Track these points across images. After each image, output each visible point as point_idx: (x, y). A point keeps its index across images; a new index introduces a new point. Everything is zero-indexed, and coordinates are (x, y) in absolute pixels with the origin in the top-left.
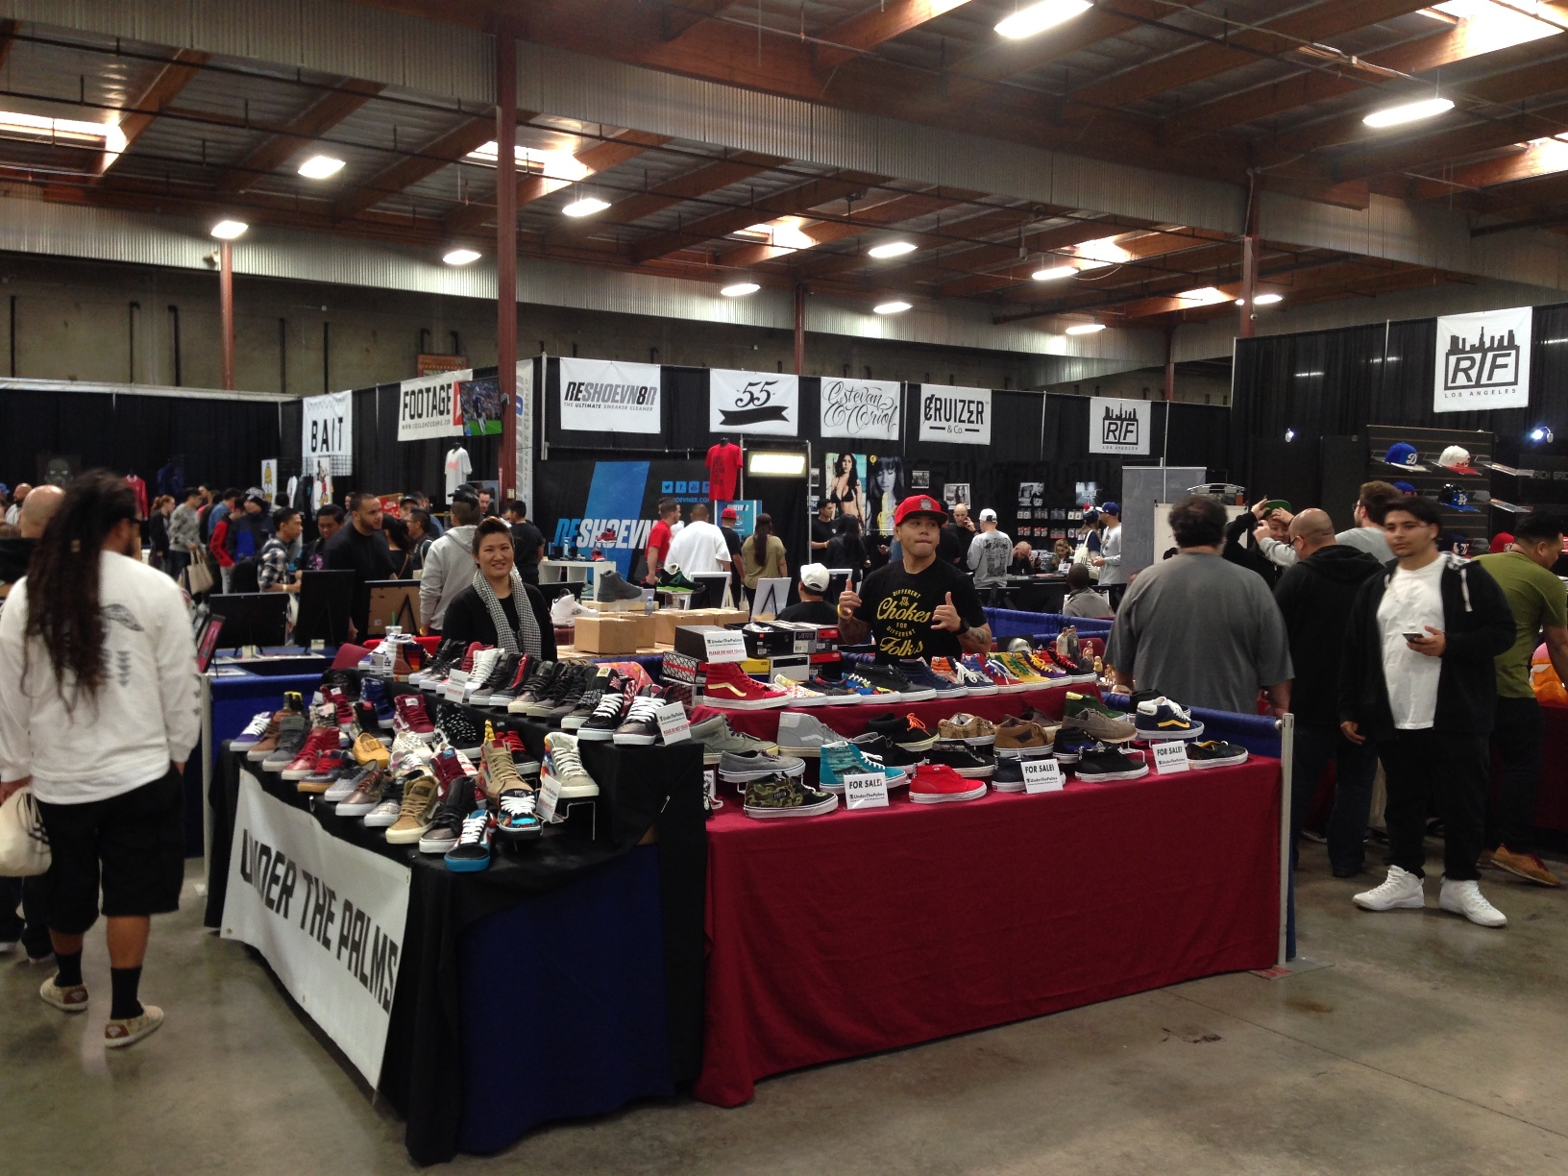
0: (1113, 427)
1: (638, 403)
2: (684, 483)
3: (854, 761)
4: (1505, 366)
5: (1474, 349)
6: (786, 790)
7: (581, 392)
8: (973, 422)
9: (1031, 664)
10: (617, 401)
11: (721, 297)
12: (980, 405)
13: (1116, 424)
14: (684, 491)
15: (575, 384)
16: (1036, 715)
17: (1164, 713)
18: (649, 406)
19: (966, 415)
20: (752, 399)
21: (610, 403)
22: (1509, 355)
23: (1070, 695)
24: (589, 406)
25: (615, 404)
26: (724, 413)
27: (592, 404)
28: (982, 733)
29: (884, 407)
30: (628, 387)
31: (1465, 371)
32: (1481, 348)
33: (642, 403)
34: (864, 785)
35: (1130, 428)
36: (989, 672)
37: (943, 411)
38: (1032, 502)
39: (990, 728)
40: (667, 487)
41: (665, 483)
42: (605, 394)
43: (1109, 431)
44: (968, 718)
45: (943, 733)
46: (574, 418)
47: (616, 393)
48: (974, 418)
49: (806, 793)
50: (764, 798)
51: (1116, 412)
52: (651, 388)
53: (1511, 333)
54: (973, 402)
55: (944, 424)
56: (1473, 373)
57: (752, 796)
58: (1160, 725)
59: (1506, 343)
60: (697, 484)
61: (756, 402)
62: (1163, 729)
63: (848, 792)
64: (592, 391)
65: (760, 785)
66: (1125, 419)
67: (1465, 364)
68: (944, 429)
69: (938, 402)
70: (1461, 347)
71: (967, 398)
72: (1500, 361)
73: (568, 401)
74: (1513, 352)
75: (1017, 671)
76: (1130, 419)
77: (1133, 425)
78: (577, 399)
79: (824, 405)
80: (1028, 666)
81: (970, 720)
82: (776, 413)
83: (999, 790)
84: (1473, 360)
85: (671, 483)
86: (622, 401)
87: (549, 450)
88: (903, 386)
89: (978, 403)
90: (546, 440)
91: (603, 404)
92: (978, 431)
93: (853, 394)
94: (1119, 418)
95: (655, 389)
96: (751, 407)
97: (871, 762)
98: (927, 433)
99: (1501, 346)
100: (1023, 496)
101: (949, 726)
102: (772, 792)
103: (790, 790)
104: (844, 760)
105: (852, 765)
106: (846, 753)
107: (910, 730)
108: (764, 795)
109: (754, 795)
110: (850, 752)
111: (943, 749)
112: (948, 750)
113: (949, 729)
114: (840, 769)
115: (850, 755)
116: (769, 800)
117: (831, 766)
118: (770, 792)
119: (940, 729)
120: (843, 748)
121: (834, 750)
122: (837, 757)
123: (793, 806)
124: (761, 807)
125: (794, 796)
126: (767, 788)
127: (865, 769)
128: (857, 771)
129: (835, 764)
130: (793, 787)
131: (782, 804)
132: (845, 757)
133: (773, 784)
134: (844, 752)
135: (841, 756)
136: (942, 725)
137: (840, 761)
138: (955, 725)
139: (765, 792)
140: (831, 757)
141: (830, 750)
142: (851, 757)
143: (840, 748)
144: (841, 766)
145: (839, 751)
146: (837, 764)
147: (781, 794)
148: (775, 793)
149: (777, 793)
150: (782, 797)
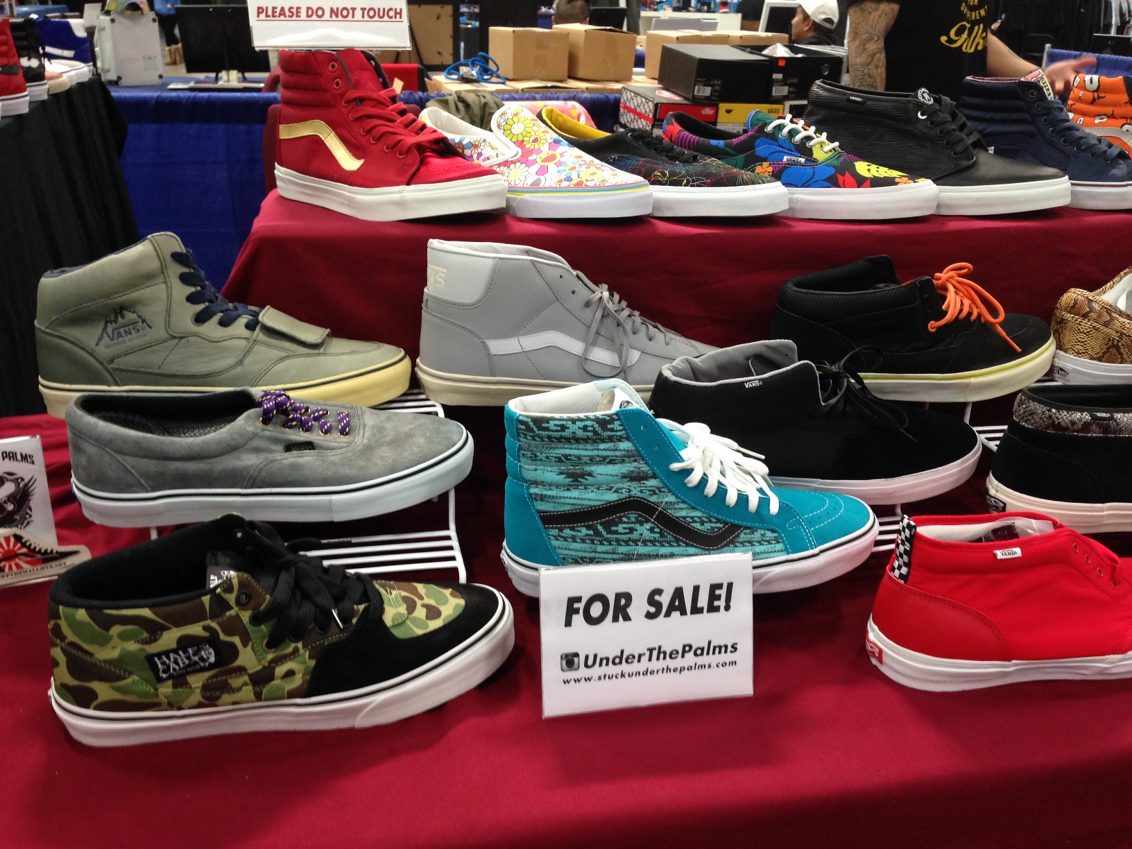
3: (636, 478)
6: (213, 640)
34: (639, 607)
45: (1068, 337)
57: (58, 654)
65: (82, 614)
101: (1100, 315)
102: (141, 650)
103: (236, 640)
104: (590, 474)
105: (623, 496)
106: (602, 446)
107: (939, 328)
108: (106, 661)
109: (63, 651)
110: (620, 439)
111: (1057, 426)
112: (1078, 431)
113: (1097, 329)
114: (567, 508)
115: (618, 453)
116: (129, 680)
117: (533, 490)
118: (132, 646)
119: (1062, 322)
120: (587, 426)
121: (547, 429)
122: (560, 460)
123: (258, 697)
124: (96, 708)
125: (259, 661)
126: (116, 629)
127: (683, 513)
128: (647, 521)
129: (551, 485)
130: (256, 620)
131: (203, 697)
132: (592, 460)
133: (146, 612)
134: (596, 439)
135: (579, 458)
136: (1074, 308)
137: (569, 475)
138: (1121, 313)
139: (111, 645)
140: (534, 458)
141: (531, 430)
142: (623, 462)
143: (574, 421)
144: (574, 493)
145: (567, 433)
146: (558, 486)
147: (188, 658)
148: (159, 655)
149: (167, 653)
150: (193, 668)
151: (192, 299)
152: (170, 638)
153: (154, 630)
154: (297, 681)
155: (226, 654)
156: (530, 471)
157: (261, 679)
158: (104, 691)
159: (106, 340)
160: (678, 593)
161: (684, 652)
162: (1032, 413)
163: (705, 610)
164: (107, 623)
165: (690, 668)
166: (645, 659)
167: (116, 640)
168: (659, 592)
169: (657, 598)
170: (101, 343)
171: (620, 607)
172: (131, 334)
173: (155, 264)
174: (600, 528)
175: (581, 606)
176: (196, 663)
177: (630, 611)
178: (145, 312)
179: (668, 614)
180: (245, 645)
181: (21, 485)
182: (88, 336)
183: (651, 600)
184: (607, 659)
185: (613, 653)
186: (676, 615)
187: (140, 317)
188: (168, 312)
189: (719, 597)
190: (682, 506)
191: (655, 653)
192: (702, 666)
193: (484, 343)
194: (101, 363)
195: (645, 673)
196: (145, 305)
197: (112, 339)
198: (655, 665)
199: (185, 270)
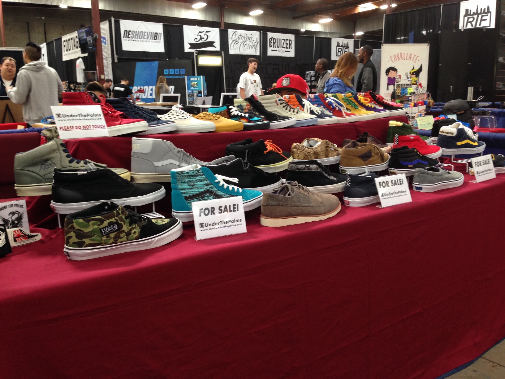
0: (340, 50)
1: (155, 39)
2: (173, 70)
3: (207, 185)
4: (486, 20)
5: (474, 14)
6: (117, 223)
7: (130, 34)
8: (287, 48)
9: (359, 102)
10: (145, 39)
11: (192, 9)
12: (290, 41)
13: (341, 48)
14: (173, 73)
15: (127, 31)
16: (369, 139)
17: (461, 134)
18: (159, 41)
19: (285, 46)
20: (201, 38)
21: (142, 39)
22: (487, 15)
23: (392, 123)
24: (134, 40)
25: (145, 40)
26: (190, 44)
27: (135, 39)
28: (330, 154)
29: (253, 42)
30: (150, 32)
31: (471, 22)
32: (477, 13)
33: (156, 40)
34: (217, 211)
35: (346, 50)
36: (329, 106)
37: (276, 44)
38: (310, 79)
39: (336, 150)
40: (166, 72)
41: (165, 70)
42: (140, 35)
43: (339, 51)
44: (316, 142)
45: (295, 155)
46: (128, 45)
47: (145, 35)
48: (288, 46)
49: (143, 223)
50: (88, 235)
51: (341, 44)
52: (160, 33)
53: (488, 7)
54: (287, 40)
55: (277, 49)
56: (474, 23)
57: (72, 234)
58: (459, 144)
59: (486, 11)
60: (178, 70)
61: (203, 39)
62: (460, 147)
63: (197, 221)
64: (134, 34)
65: (81, 220)
66: (344, 47)
67: (471, 20)
68: (277, 51)
69: (274, 40)
70: (469, 13)
71: (285, 39)
72: (484, 18)
73: (125, 38)
74: (489, 14)
75: (349, 107)
76: (346, 47)
77: (347, 49)
78: (128, 38)
79: (230, 41)
80: (356, 103)
81: (319, 143)
82: (211, 44)
83: (351, 205)
84: (474, 18)
85: (167, 70)
86: (148, 38)
87: (118, 59)
88: (260, 33)
89: (290, 40)
90: (116, 55)
91: (139, 40)
92: (289, 51)
93: (241, 36)
94: (342, 46)
95: (161, 34)
96: (201, 41)
97: (226, 185)
98: (270, 53)
99: (484, 12)
100: (307, 77)
101: (301, 148)
102: (98, 227)
103: (122, 223)
104: (196, 185)
105: (205, 190)
106: (198, 177)
107: (267, 153)
108: (88, 232)
109: (74, 232)
110: (202, 175)
111: (298, 169)
112: (303, 169)
113: (301, 152)
114: (191, 194)
115: (202, 179)
116: (95, 237)
117: (182, 191)
118: (96, 227)
119: (293, 152)
120: (194, 172)
121: (184, 174)
122: (188, 182)
123: (128, 240)
124: (85, 247)
125: (128, 229)
126: (91, 222)
127: (220, 193)
128: (212, 196)
129: (186, 189)
130: (126, 218)
131: (114, 240)
132: (197, 181)
133: (99, 217)
134: (196, 176)
135: (193, 181)
136: (295, 148)
137: (191, 186)
138: (306, 147)
139: (89, 227)
140: (181, 182)
141: (180, 175)
142: (204, 181)
143: (191, 171)
144: (192, 190)
145: (189, 174)
146: (188, 189)
147: (111, 228)
148: (103, 228)
149: (105, 228)
150: (112, 231)
151: (67, 156)
152: (106, 223)
153: (102, 221)
154: (137, 235)
155: (120, 226)
156: (180, 186)
157: (128, 234)
158: (87, 241)
159: (42, 170)
160: (226, 207)
161: (229, 222)
162: (292, 167)
163: (233, 211)
164: (88, 221)
165: (231, 226)
166: (220, 224)
167: (91, 226)
168: (221, 207)
169: (221, 208)
170: (41, 171)
171: (212, 211)
172: (50, 167)
173: (56, 147)
174: (200, 198)
175: (203, 211)
176: (112, 230)
177: (215, 212)
178: (54, 161)
179: (224, 212)
180: (124, 224)
181: (20, 215)
182: (37, 169)
183: (220, 209)
184: (211, 224)
185: (212, 223)
186: (226, 212)
187: (52, 162)
188: (61, 160)
189: (235, 208)
190: (219, 191)
191: (222, 222)
192: (234, 225)
193: (153, 163)
194: (41, 177)
195: (220, 228)
196: (54, 159)
197: (44, 169)
198: (223, 225)
199: (64, 148)
